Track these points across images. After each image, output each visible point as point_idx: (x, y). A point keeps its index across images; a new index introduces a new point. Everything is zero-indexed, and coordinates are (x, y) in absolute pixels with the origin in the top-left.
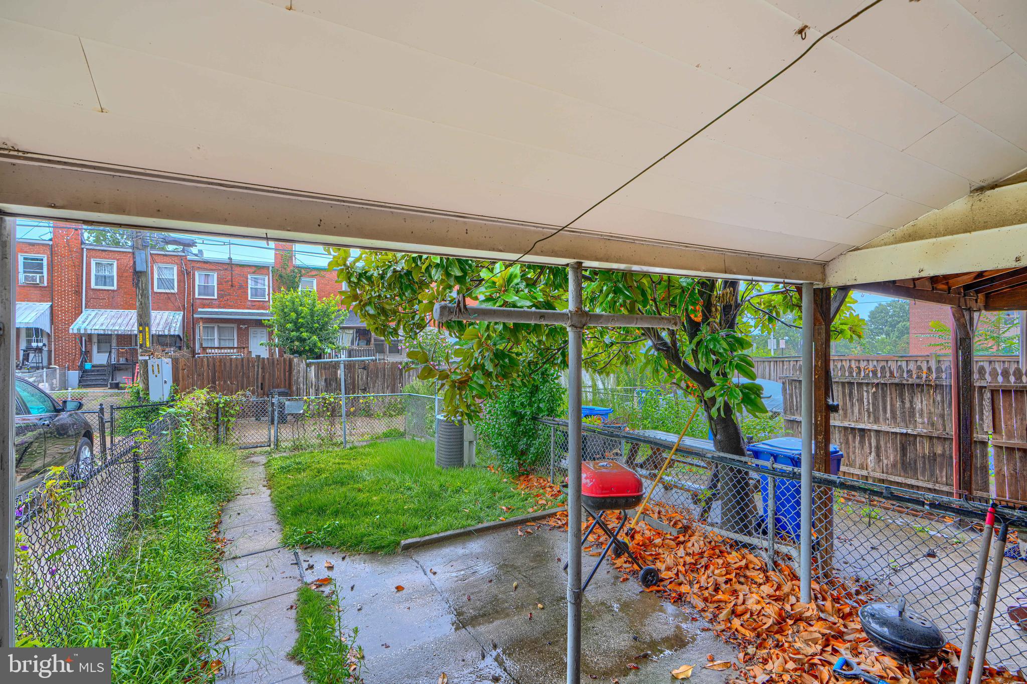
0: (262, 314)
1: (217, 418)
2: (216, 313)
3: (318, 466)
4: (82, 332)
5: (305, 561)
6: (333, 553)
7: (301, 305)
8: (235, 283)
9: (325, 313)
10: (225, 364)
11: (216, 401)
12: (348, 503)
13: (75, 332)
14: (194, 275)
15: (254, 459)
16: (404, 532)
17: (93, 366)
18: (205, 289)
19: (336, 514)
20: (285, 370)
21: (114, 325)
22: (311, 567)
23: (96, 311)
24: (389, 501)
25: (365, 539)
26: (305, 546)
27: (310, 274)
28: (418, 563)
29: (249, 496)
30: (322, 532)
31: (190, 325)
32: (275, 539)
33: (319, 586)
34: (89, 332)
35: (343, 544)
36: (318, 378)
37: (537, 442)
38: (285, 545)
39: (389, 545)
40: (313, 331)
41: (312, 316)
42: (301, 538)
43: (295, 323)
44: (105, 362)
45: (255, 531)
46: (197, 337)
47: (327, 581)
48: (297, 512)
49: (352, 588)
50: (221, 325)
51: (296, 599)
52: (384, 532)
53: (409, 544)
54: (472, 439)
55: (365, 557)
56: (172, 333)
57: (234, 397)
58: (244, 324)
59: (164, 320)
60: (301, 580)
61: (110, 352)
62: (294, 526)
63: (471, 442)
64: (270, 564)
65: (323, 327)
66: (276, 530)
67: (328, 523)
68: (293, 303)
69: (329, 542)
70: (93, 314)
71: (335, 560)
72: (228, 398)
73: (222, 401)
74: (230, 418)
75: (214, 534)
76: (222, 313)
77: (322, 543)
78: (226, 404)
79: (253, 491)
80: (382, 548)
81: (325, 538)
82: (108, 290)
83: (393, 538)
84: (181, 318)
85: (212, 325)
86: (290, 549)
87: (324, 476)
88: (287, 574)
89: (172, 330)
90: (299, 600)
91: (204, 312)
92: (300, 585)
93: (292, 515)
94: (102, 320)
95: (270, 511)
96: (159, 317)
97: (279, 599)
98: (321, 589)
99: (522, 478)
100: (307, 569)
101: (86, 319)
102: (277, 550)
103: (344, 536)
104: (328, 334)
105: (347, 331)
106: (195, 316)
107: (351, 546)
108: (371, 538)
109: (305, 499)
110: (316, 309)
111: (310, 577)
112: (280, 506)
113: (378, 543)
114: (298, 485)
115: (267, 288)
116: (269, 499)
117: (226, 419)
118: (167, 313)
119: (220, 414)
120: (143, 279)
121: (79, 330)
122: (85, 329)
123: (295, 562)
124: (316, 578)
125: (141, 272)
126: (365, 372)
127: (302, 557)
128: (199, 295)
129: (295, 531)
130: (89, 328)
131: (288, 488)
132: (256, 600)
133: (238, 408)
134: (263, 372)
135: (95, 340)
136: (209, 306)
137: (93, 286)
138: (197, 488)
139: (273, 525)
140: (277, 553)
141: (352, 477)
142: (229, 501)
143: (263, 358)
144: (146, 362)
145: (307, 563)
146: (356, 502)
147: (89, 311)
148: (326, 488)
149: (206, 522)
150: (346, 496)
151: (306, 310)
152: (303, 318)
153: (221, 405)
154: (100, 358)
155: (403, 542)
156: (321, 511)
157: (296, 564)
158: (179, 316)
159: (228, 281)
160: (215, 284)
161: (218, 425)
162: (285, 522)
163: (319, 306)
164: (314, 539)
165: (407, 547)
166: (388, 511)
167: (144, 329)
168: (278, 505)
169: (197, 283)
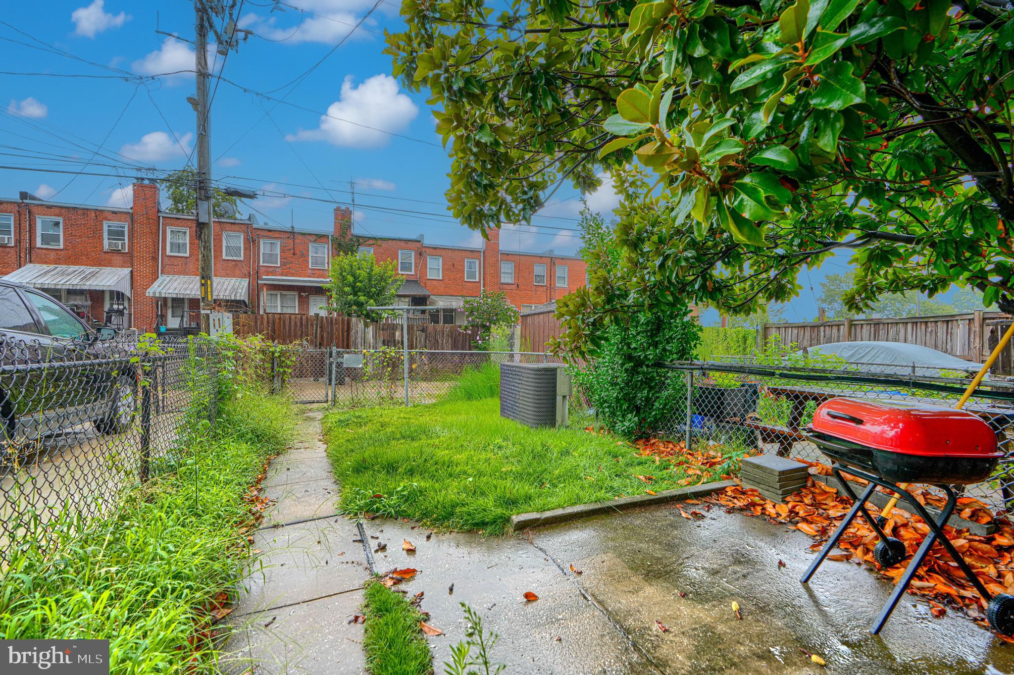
0: (322, 282)
1: (272, 368)
2: (279, 280)
3: (381, 420)
4: (157, 295)
5: (372, 537)
6: (413, 528)
7: (359, 269)
8: (297, 251)
9: (382, 278)
10: (284, 322)
11: (271, 349)
12: (426, 460)
13: (151, 295)
14: (259, 242)
15: (311, 414)
16: (512, 503)
17: (167, 330)
18: (270, 257)
19: (411, 472)
20: (343, 329)
21: (186, 289)
22: (382, 548)
23: (171, 277)
24: (479, 461)
25: (458, 510)
26: (371, 515)
27: (368, 243)
28: (544, 552)
29: (302, 450)
30: (395, 497)
31: (255, 292)
32: (331, 503)
33: (397, 582)
34: (163, 295)
35: (425, 514)
36: (376, 339)
37: (665, 394)
38: (345, 511)
39: (495, 522)
40: (370, 296)
41: (370, 280)
42: (366, 503)
43: (353, 287)
44: (177, 326)
45: (306, 491)
46: (261, 304)
47: (407, 574)
48: (360, 468)
49: (451, 590)
50: (284, 292)
51: (365, 603)
52: (481, 501)
53: (525, 521)
54: (566, 393)
55: (461, 537)
56: (238, 298)
57: (291, 346)
58: (304, 292)
59: (230, 286)
60: (369, 568)
61: (182, 317)
62: (357, 486)
63: (564, 397)
64: (322, 539)
65: (380, 292)
66: (333, 491)
67: (402, 485)
68: (351, 266)
69: (405, 511)
70: (168, 279)
71: (417, 539)
72: (284, 347)
73: (278, 350)
74: (286, 369)
75: (256, 493)
76: (284, 280)
77: (396, 512)
78: (283, 353)
79: (307, 445)
80: (483, 524)
81: (399, 506)
82: (182, 257)
83: (499, 511)
84: (246, 284)
85: (275, 292)
86: (351, 519)
87: (389, 430)
88: (348, 557)
89: (238, 295)
90: (367, 606)
91: (267, 279)
92: (368, 578)
93: (353, 471)
94: (175, 284)
95: (325, 468)
96: (226, 283)
97: (336, 601)
98: (402, 587)
99: (641, 442)
100: (376, 551)
101: (161, 284)
102: (334, 519)
103: (427, 504)
104: (385, 299)
105: (403, 299)
106: (260, 282)
107: (436, 520)
108: (465, 509)
109: (369, 453)
110: (373, 273)
111: (382, 566)
112: (337, 461)
113: (478, 517)
114: (360, 438)
115: (326, 256)
116: (325, 454)
117: (282, 370)
118: (234, 279)
119: (275, 364)
120: (205, 231)
121: (154, 293)
122: (160, 293)
123: (359, 538)
124: (392, 568)
125: (203, 224)
126: (424, 334)
127: (369, 531)
128: (264, 262)
129: (358, 493)
130: (164, 291)
131: (348, 441)
132: (300, 600)
133: (294, 359)
134: (322, 331)
135: (169, 304)
136: (273, 273)
137: (168, 253)
138: (242, 436)
139: (330, 485)
140: (332, 523)
141: (425, 432)
142: (278, 454)
143: (322, 317)
144: (208, 316)
145: (376, 542)
146: (435, 458)
147: (165, 276)
148: (393, 443)
149: (245, 476)
150: (421, 452)
151: (363, 274)
152: (361, 282)
153: (277, 355)
154: (173, 323)
155: (516, 519)
156: (391, 468)
157: (361, 541)
158: (245, 283)
159: (290, 250)
160: (279, 252)
161: (273, 377)
162: (344, 480)
163: (377, 270)
164: (384, 506)
165: (522, 527)
166: (481, 474)
167: (206, 282)
168: (335, 461)
169: (262, 251)
